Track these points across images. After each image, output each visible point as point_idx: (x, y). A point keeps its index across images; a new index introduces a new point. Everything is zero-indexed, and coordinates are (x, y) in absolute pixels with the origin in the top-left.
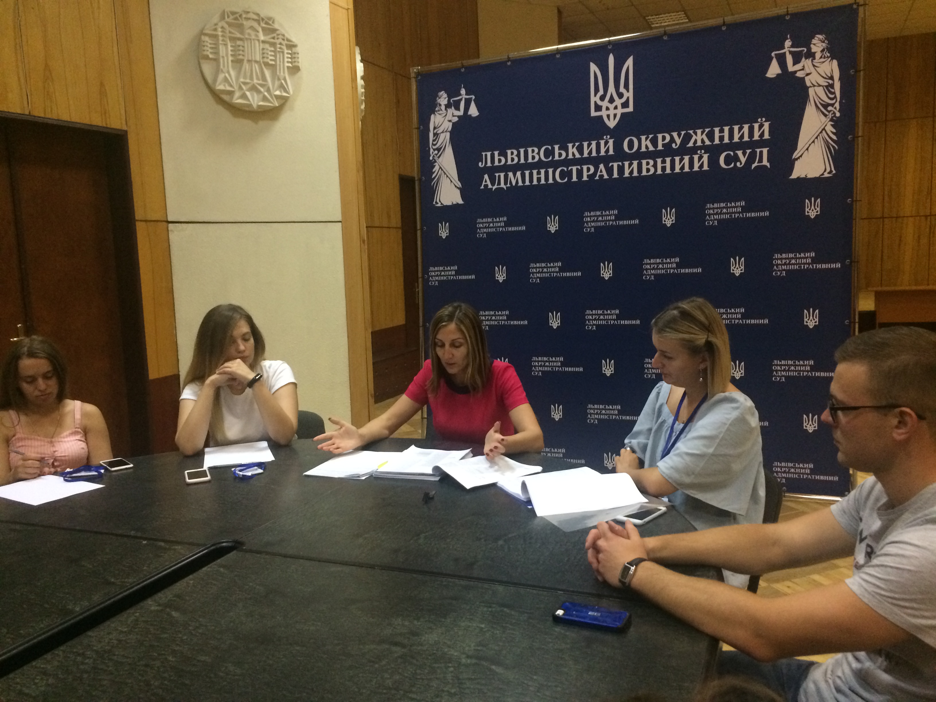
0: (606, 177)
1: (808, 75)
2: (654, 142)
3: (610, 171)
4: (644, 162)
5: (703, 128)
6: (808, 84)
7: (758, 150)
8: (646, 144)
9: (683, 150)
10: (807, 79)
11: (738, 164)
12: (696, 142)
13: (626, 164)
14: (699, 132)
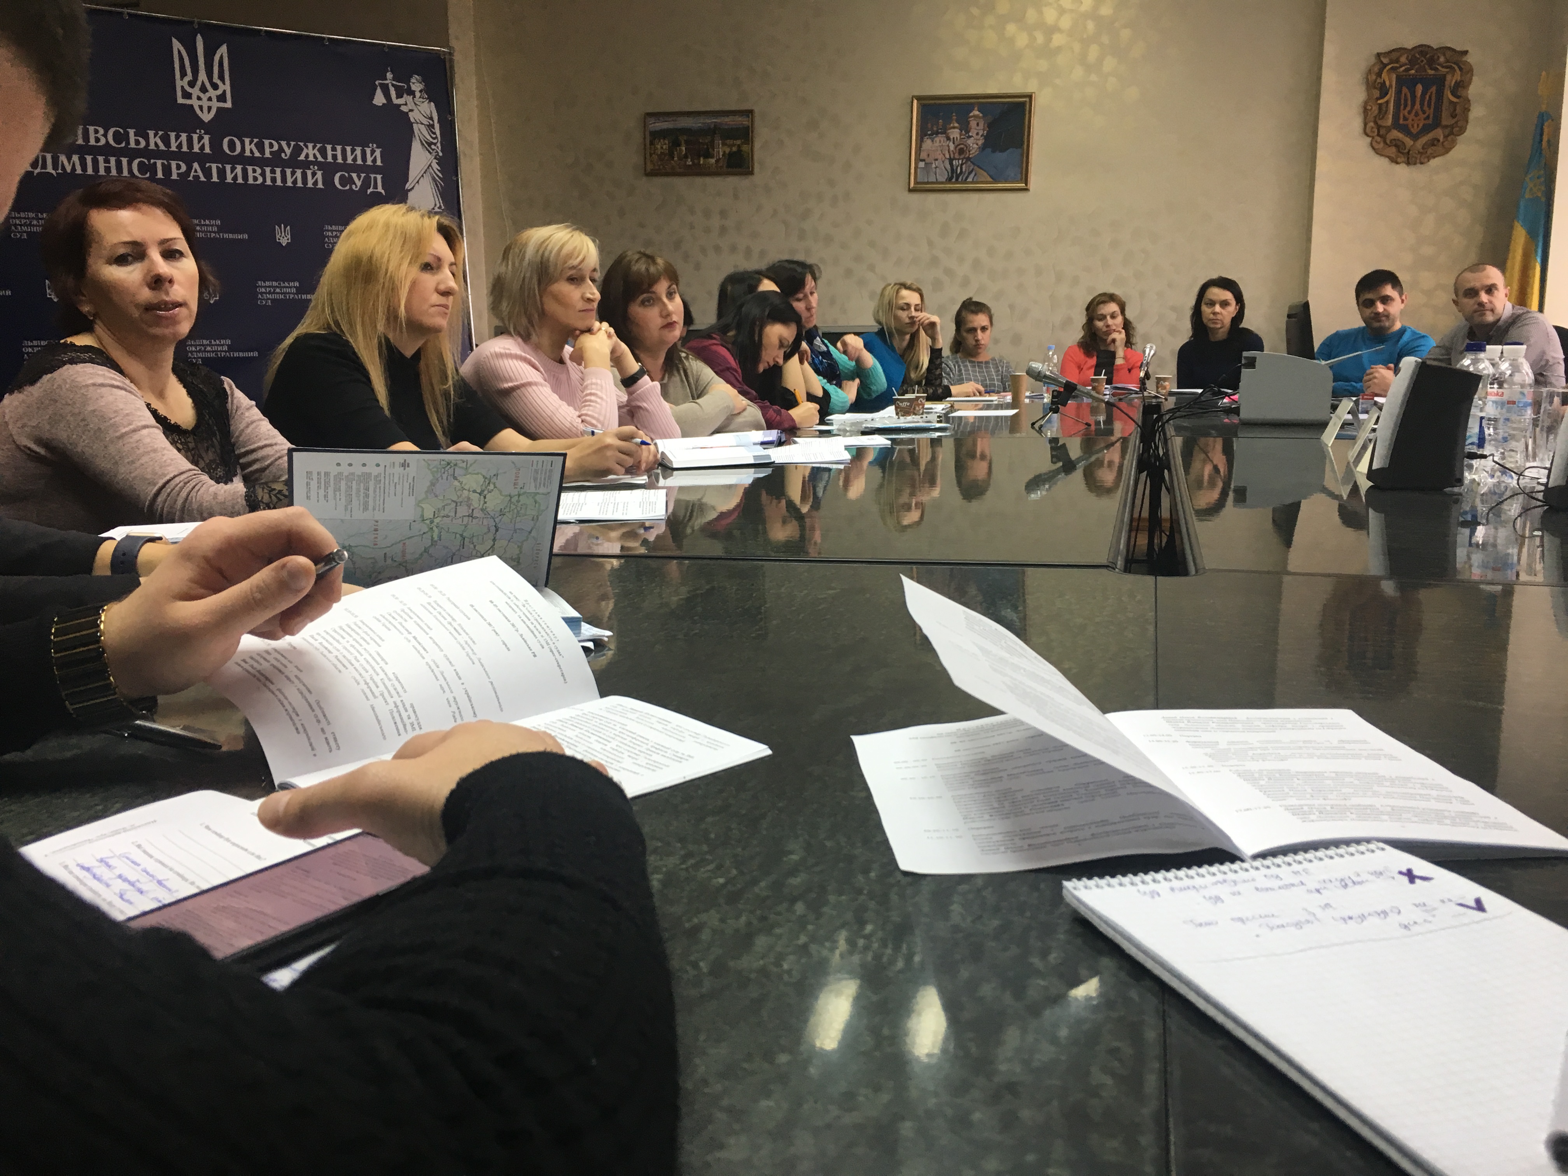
0: (203, 179)
1: (411, 110)
2: (260, 147)
3: (208, 173)
4: (250, 169)
5: (315, 143)
6: (412, 120)
7: (372, 176)
8: (250, 147)
9: (294, 163)
10: (410, 114)
11: (354, 187)
12: (307, 156)
13: (228, 167)
14: (310, 145)
